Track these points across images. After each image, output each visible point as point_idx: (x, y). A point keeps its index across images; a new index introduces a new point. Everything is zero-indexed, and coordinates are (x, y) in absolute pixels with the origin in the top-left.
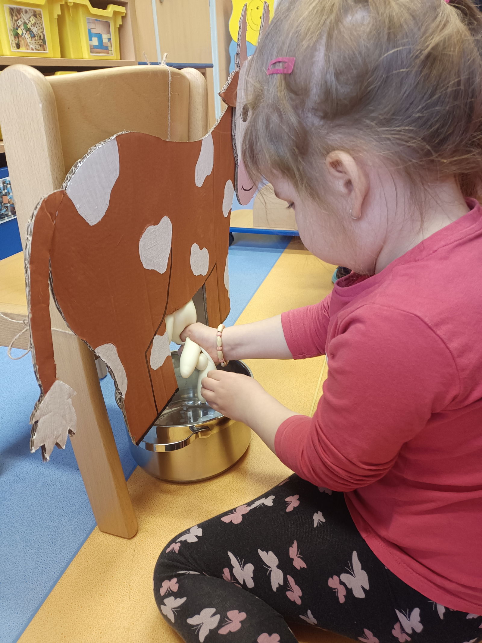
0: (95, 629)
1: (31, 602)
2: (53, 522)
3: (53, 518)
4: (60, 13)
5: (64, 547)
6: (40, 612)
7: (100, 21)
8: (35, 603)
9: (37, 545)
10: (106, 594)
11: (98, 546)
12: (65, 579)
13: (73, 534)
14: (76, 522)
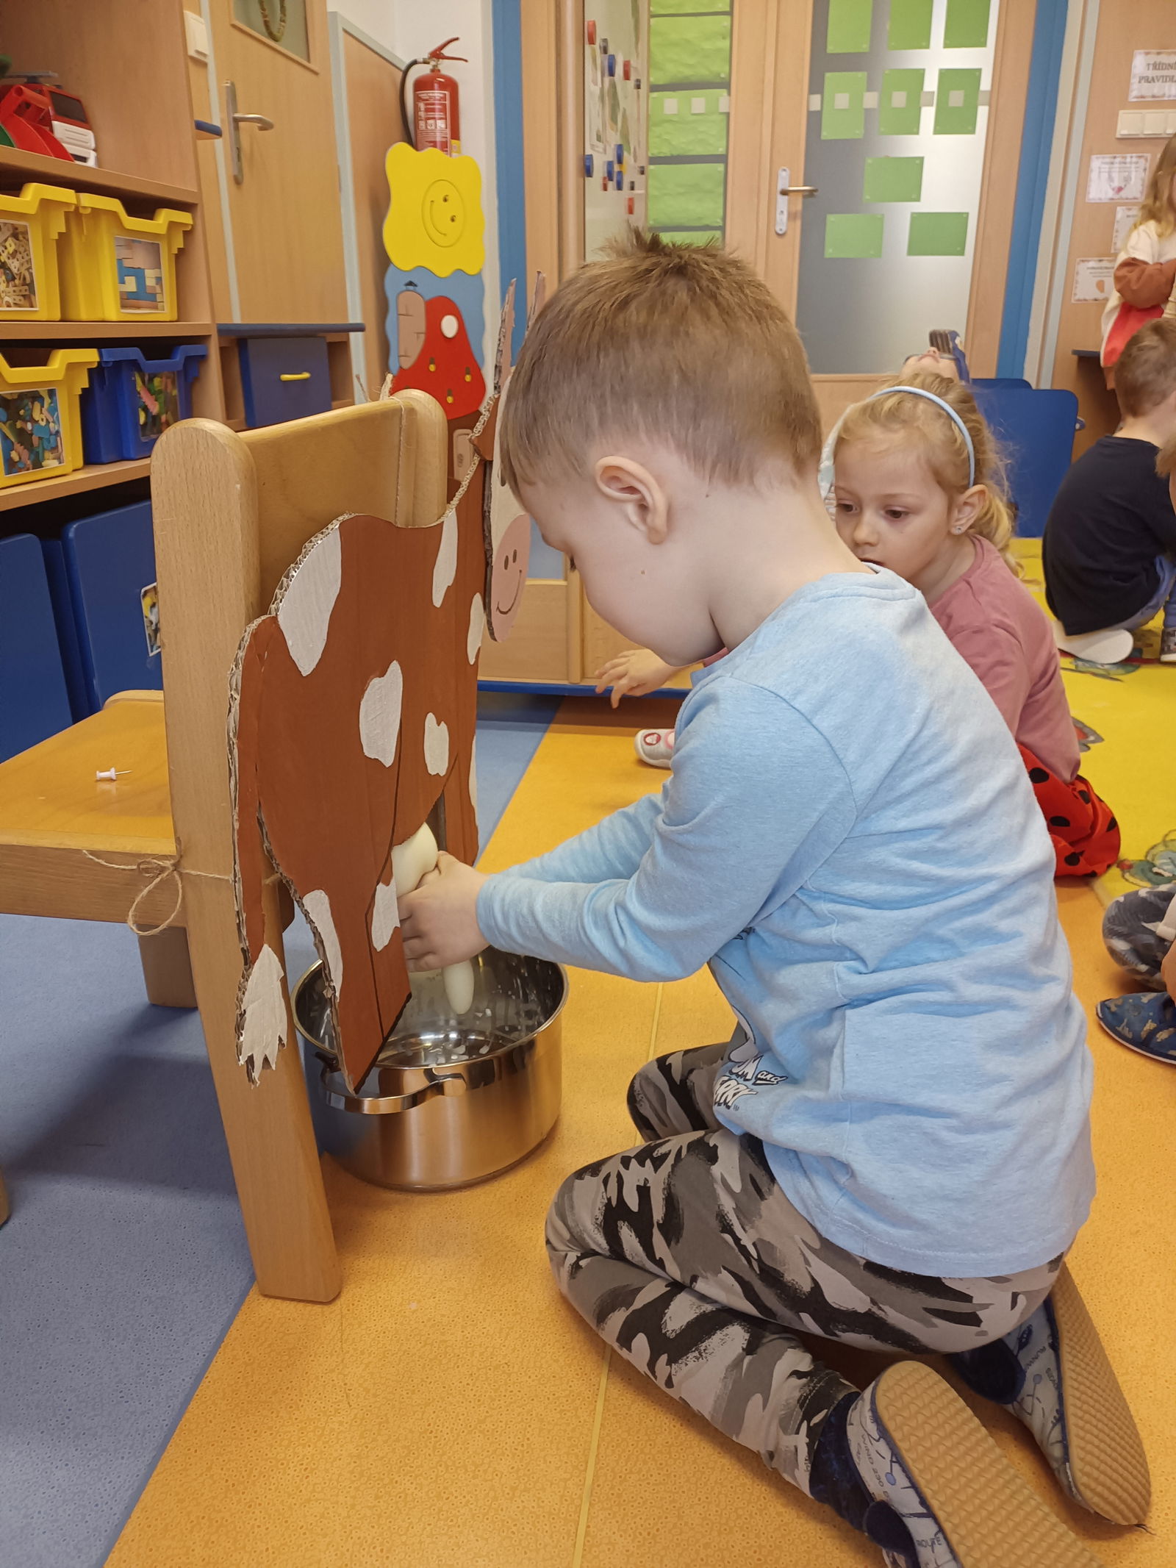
0: (291, 1465)
1: (147, 1435)
2: (155, 1290)
3: (153, 1283)
4: (64, 230)
5: (192, 1332)
6: (171, 1449)
7: (140, 242)
8: (157, 1434)
9: (133, 1335)
10: (301, 1403)
11: (264, 1322)
12: (208, 1387)
13: (204, 1308)
14: (206, 1285)
